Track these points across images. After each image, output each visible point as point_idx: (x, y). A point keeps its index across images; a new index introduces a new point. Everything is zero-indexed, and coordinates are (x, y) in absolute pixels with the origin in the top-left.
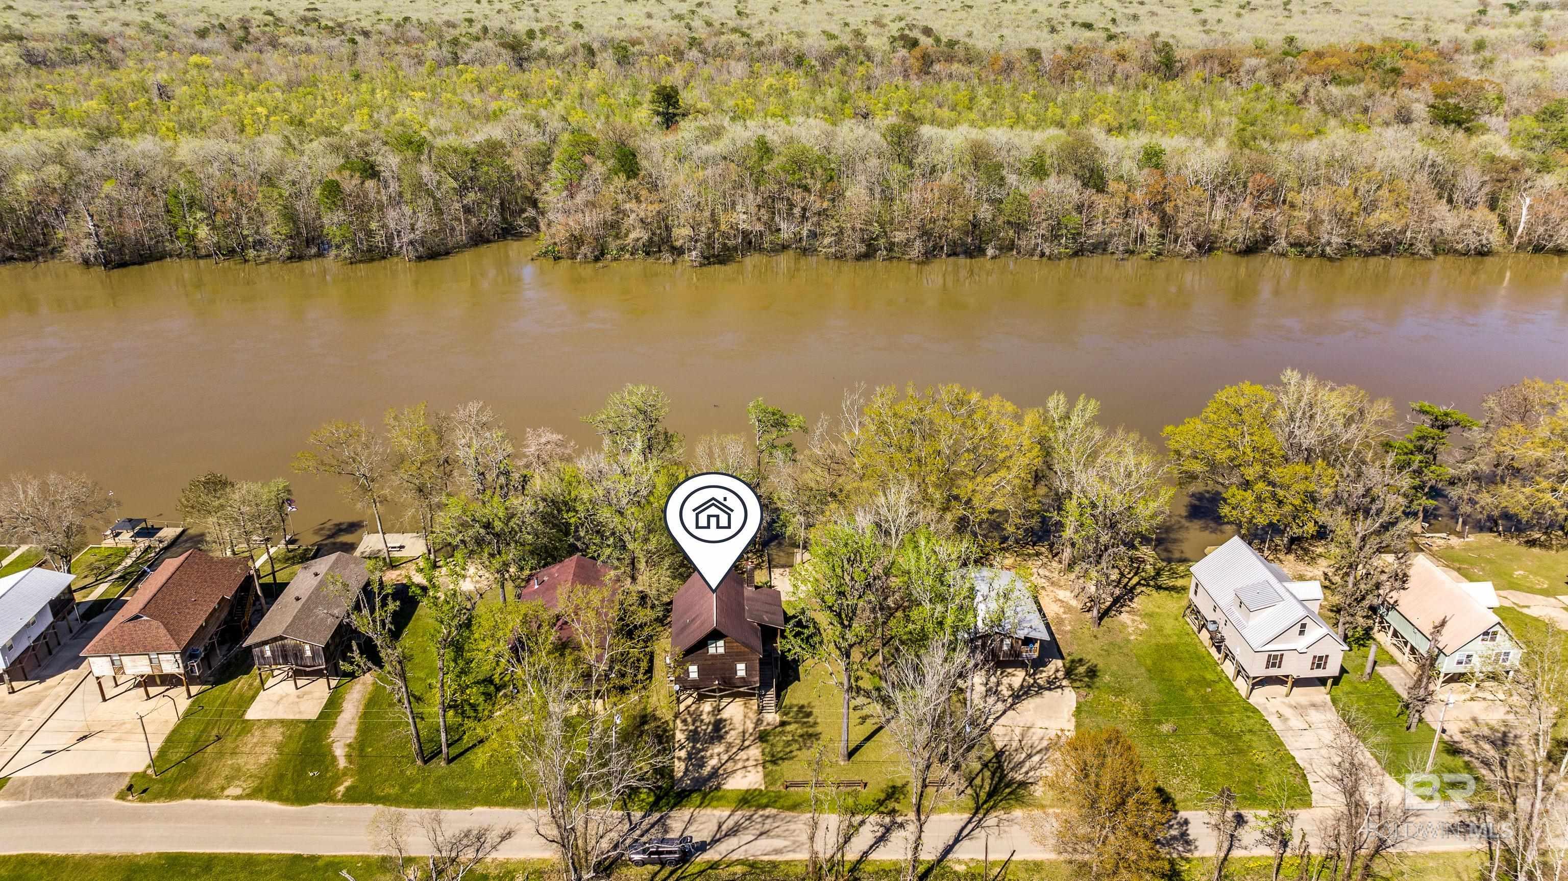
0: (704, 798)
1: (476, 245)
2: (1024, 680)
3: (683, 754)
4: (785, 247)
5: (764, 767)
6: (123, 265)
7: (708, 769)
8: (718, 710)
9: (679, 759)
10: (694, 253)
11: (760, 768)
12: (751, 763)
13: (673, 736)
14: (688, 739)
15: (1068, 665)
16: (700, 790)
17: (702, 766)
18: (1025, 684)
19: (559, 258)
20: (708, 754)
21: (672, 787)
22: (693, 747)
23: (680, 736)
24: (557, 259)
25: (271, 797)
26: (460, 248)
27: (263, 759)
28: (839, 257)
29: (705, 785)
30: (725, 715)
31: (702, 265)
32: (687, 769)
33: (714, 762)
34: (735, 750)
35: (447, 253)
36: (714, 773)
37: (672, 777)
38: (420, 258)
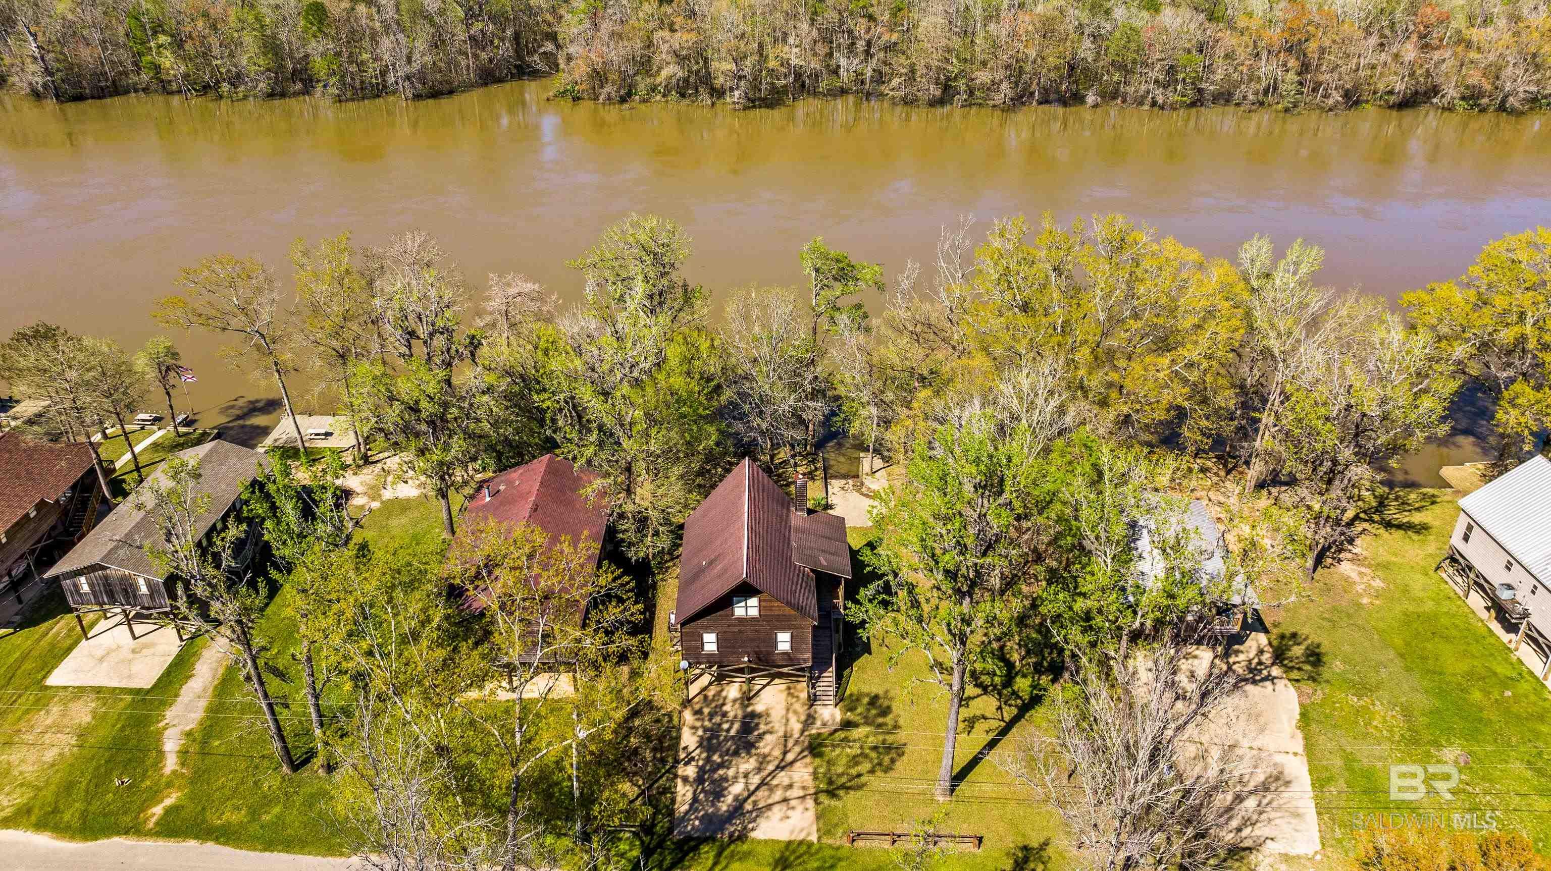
0: (719, 855)
1: (486, 84)
2: (1213, 665)
3: (691, 771)
4: (843, 92)
5: (817, 802)
6: (79, 98)
7: (729, 799)
8: (747, 698)
9: (685, 780)
10: (736, 93)
11: (810, 803)
12: (796, 792)
13: (679, 737)
14: (700, 745)
15: (1275, 643)
16: (713, 839)
17: (718, 794)
18: (1216, 671)
19: (579, 98)
20: (731, 772)
21: (670, 830)
22: (708, 760)
23: (689, 739)
24: (576, 99)
25: (40, 826)
26: (469, 87)
27: (50, 755)
28: (909, 102)
29: (722, 830)
30: (759, 706)
31: (745, 108)
32: (695, 799)
33: (737, 789)
34: (771, 767)
35: (451, 92)
36: (738, 809)
37: (671, 812)
38: (417, 97)
